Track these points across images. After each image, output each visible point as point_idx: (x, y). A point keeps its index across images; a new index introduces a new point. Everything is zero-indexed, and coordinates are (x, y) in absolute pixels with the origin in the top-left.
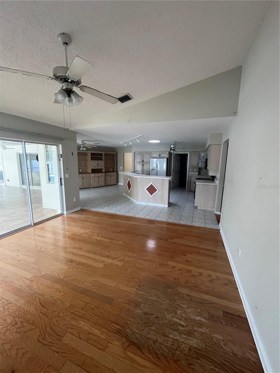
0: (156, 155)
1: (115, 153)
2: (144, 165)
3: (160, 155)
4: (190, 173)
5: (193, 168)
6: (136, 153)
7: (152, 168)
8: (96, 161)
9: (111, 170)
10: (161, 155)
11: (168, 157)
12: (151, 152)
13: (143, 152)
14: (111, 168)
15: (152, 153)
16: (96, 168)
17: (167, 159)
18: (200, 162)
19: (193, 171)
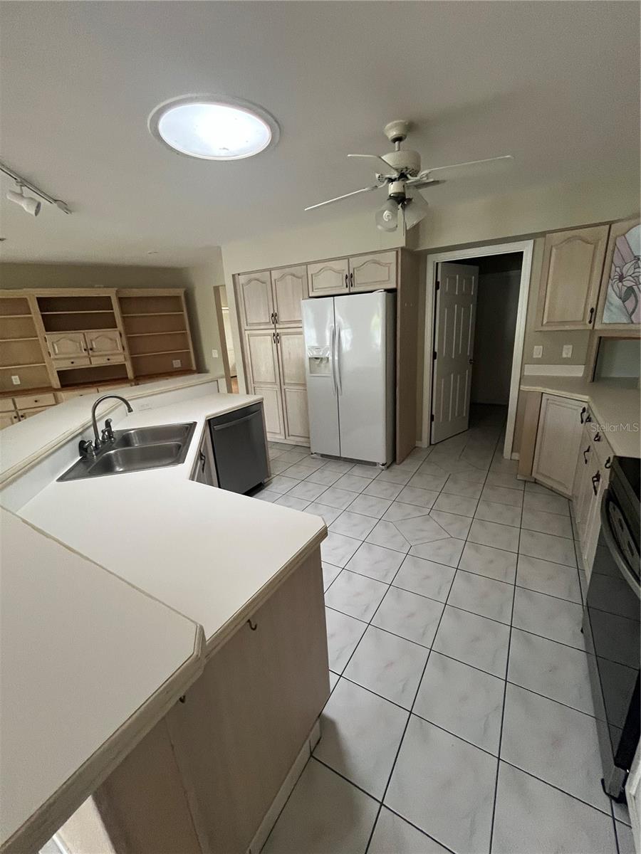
0: (329, 279)
1: (180, 292)
2: (283, 338)
3: (350, 278)
4: (531, 370)
5: (552, 337)
6: (242, 280)
7: (315, 354)
8: (78, 335)
9: (177, 364)
10: (358, 278)
11: (393, 286)
12: (307, 264)
13: (270, 270)
14: (176, 356)
15: (313, 269)
16: (83, 363)
17: (391, 292)
18: (614, 299)
19: (552, 358)
